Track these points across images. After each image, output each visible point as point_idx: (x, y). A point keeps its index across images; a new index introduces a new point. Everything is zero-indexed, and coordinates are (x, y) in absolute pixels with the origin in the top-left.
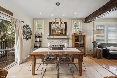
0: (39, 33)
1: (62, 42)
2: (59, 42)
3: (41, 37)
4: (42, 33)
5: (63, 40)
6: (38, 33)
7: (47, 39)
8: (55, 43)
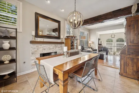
0: (8, 29)
1: (55, 48)
2: (51, 47)
3: (15, 38)
4: (16, 29)
5: (56, 45)
6: (5, 29)
7: (32, 42)
8: (45, 49)
